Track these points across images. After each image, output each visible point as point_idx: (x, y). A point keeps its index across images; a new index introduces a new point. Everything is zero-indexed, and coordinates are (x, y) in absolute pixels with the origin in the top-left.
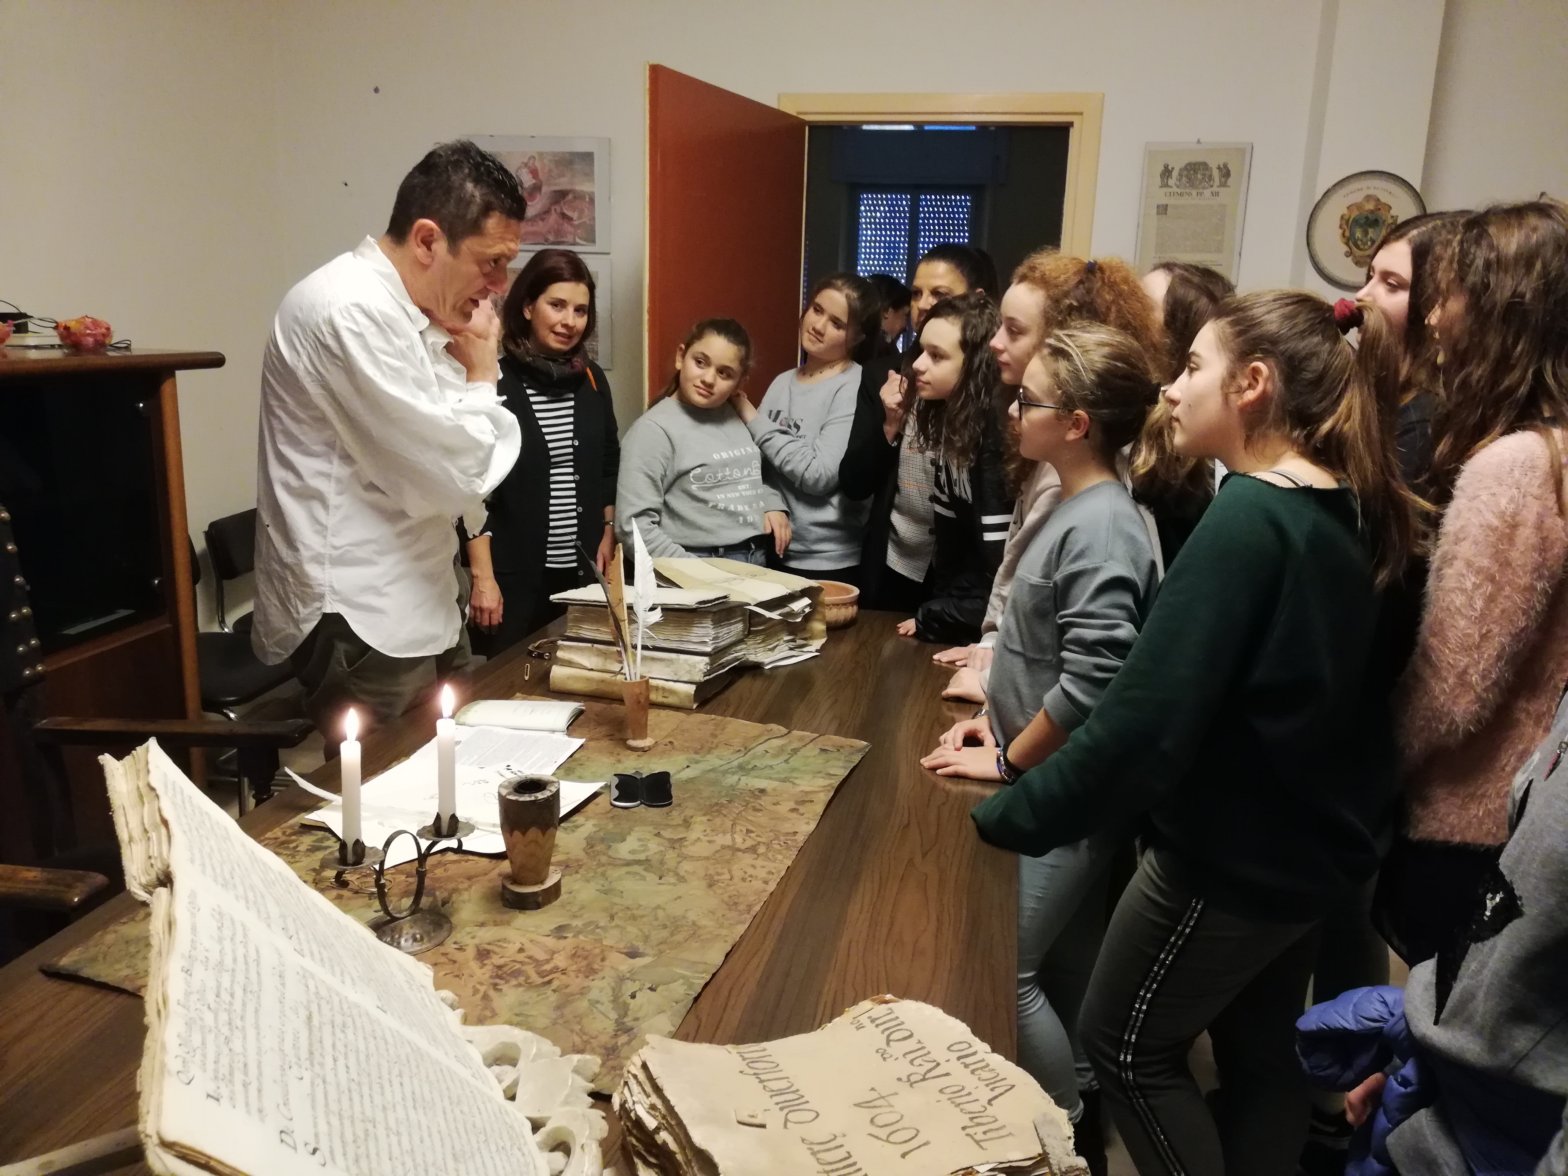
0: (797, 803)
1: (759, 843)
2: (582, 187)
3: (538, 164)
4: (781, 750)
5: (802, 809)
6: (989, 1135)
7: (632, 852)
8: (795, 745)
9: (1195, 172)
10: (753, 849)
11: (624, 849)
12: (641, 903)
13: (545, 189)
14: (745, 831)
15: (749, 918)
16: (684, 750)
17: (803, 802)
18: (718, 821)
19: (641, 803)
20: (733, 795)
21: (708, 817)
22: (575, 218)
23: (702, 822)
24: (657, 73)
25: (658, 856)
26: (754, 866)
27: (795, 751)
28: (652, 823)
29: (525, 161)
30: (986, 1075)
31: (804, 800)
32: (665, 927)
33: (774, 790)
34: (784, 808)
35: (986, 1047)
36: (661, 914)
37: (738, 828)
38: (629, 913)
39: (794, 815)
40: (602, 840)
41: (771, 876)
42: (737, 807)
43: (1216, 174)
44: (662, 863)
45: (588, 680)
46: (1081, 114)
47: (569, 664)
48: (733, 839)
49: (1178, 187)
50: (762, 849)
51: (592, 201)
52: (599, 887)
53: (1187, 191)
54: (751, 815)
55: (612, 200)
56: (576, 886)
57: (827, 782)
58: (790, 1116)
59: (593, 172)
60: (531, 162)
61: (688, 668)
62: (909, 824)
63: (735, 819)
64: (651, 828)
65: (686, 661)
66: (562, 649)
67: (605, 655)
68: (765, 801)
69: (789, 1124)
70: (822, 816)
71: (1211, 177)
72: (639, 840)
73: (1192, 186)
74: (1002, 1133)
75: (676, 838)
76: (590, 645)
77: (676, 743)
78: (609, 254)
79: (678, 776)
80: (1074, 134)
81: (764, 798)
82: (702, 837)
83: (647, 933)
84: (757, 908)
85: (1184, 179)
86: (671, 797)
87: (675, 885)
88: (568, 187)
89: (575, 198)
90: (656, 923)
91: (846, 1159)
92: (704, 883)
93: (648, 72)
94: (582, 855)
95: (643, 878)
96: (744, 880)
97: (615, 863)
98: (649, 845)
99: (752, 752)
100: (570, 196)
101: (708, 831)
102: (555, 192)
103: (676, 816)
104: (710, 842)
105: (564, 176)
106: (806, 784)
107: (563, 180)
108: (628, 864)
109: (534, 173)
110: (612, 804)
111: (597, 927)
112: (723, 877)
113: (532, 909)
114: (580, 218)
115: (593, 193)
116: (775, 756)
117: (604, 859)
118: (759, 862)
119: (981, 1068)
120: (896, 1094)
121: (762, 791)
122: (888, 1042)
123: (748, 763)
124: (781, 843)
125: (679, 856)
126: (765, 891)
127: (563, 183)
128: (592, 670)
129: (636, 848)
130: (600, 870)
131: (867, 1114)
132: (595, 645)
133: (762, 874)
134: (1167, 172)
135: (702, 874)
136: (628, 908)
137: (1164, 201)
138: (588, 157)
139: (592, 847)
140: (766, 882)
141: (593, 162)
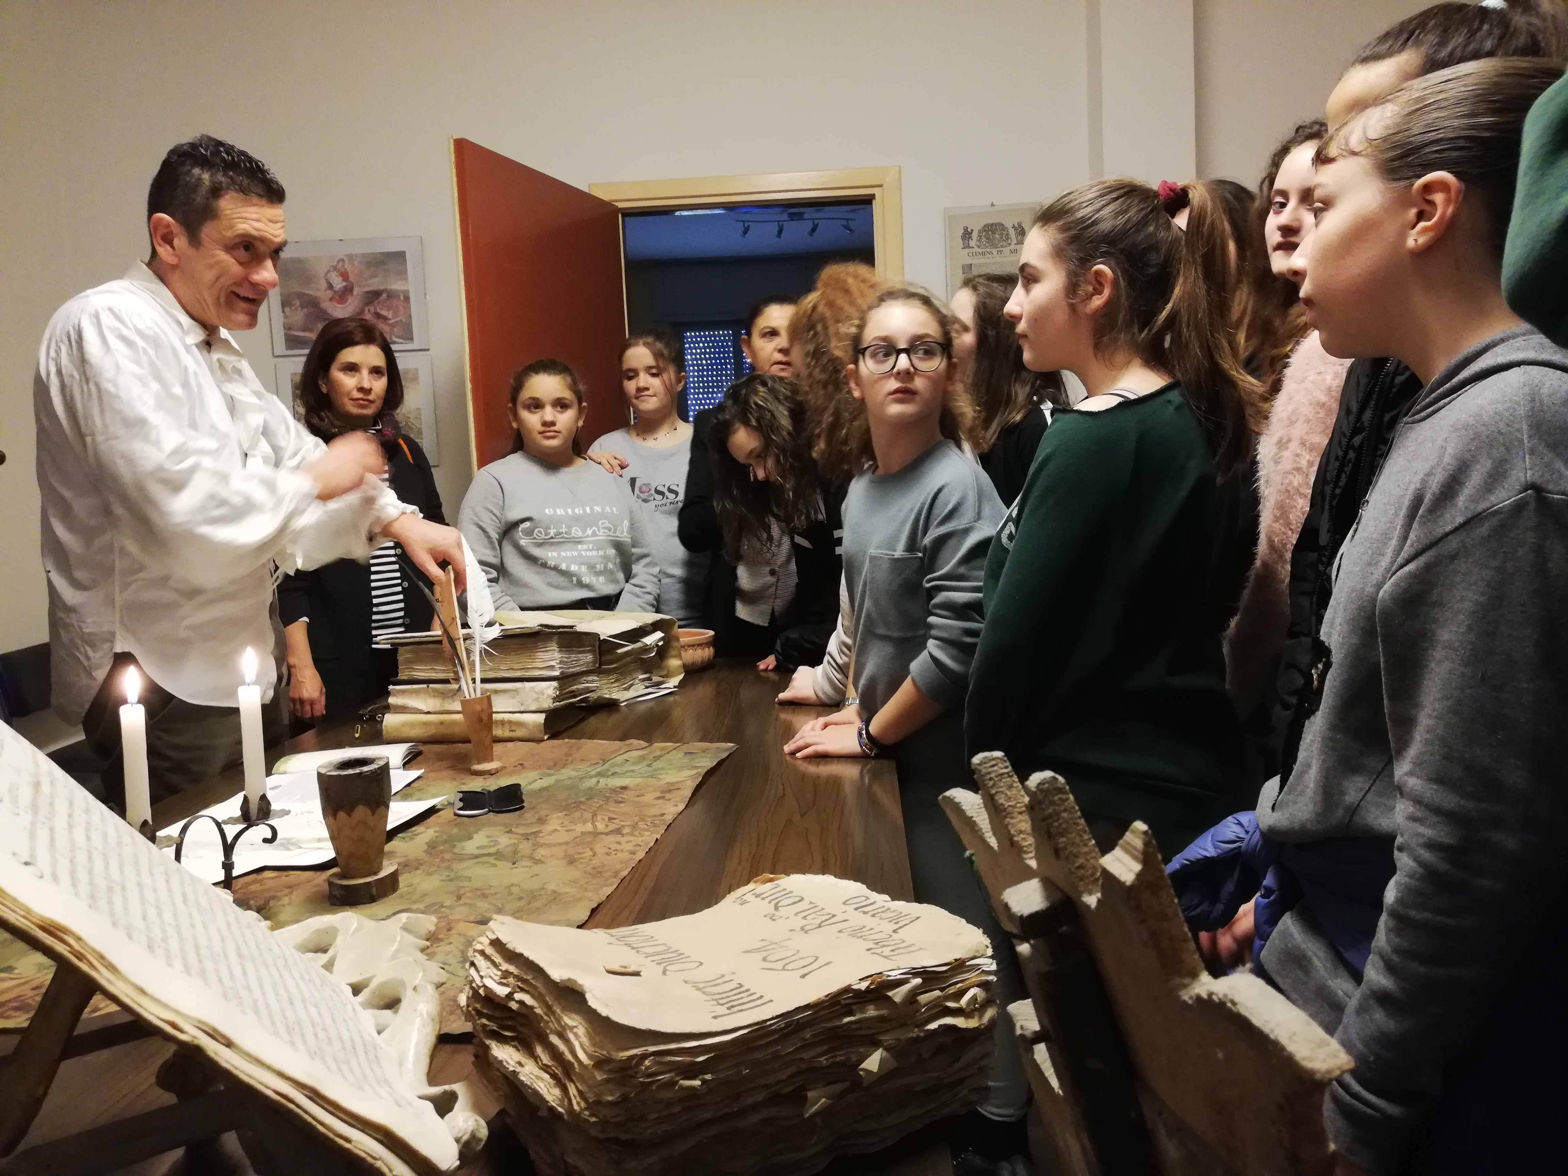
0: (662, 792)
1: (623, 826)
2: (397, 286)
3: (347, 266)
4: (643, 758)
5: (668, 796)
6: (897, 952)
7: (482, 847)
8: (658, 753)
9: (993, 233)
10: (618, 831)
11: (471, 846)
12: (492, 884)
13: (356, 291)
14: (607, 819)
15: (616, 882)
16: (534, 768)
17: (670, 791)
18: (577, 815)
19: (490, 811)
20: (591, 794)
21: (564, 813)
22: (390, 317)
23: (558, 818)
24: (463, 148)
25: (510, 849)
26: (619, 843)
27: (657, 758)
28: (503, 825)
29: (334, 264)
30: (888, 915)
31: (669, 789)
32: (521, 898)
33: (637, 785)
34: (649, 798)
35: (886, 897)
36: (515, 890)
37: (599, 817)
38: (479, 893)
39: (661, 801)
40: (446, 842)
41: (638, 848)
42: (597, 802)
43: (1012, 232)
44: (515, 852)
45: (425, 724)
46: (881, 186)
47: (403, 709)
48: (595, 827)
49: (979, 247)
50: (626, 830)
51: (407, 299)
52: (444, 878)
53: (988, 250)
54: (612, 807)
55: (428, 297)
56: (417, 880)
57: (694, 772)
58: (668, 968)
59: (405, 271)
60: (341, 264)
61: (535, 696)
62: (784, 796)
63: (595, 811)
64: (501, 828)
65: (533, 688)
66: (394, 695)
67: (443, 695)
68: (625, 795)
69: (668, 973)
70: (691, 799)
71: (1008, 237)
72: (488, 837)
73: (994, 246)
74: (911, 949)
75: (529, 832)
76: (425, 686)
77: (526, 764)
78: (428, 350)
79: (529, 787)
80: (876, 204)
81: (626, 792)
82: (559, 828)
83: (500, 906)
84: (625, 873)
85: (984, 239)
86: (523, 801)
87: (530, 867)
88: (381, 288)
89: (389, 297)
90: (510, 898)
91: (737, 988)
92: (565, 862)
93: (452, 147)
94: (423, 856)
95: (495, 865)
96: (608, 854)
97: (461, 858)
98: (499, 840)
99: (610, 762)
100: (384, 296)
101: (566, 823)
102: (368, 292)
103: (528, 816)
104: (567, 831)
105: (376, 276)
106: (670, 777)
107: (374, 280)
108: (476, 857)
109: (345, 276)
110: (456, 815)
111: (442, 906)
112: (585, 855)
113: (366, 903)
114: (395, 316)
115: (408, 291)
116: (635, 763)
117: (448, 856)
118: (623, 840)
119: (883, 912)
120: (789, 939)
121: (624, 788)
122: (776, 908)
123: (608, 770)
124: (649, 823)
125: (533, 845)
126: (632, 859)
127: (375, 284)
128: (429, 713)
129: (485, 844)
130: (444, 865)
131: (759, 956)
132: (431, 686)
133: (630, 847)
134: (967, 234)
135: (562, 855)
136: (477, 889)
137: (968, 261)
138: (400, 257)
139: (434, 848)
140: (633, 853)
141: (406, 261)
